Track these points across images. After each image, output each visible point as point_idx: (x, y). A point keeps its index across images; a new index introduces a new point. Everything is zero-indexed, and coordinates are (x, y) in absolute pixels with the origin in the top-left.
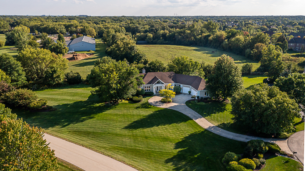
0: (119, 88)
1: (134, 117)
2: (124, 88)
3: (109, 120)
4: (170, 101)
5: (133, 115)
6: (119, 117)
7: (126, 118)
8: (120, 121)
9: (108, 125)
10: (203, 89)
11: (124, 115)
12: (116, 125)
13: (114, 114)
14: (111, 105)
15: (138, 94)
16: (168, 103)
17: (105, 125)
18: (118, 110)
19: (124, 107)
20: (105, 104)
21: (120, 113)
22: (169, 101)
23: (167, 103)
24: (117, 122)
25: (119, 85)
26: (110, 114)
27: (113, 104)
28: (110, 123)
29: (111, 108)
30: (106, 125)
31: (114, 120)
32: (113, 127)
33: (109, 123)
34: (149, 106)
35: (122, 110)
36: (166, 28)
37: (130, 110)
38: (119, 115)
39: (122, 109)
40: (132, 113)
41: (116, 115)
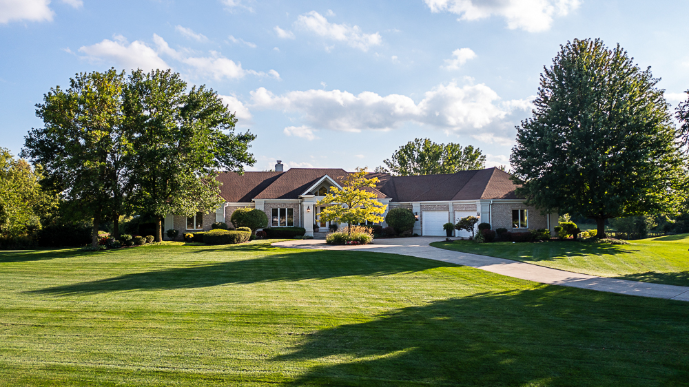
1: (159, 267)
4: (364, 239)
5: (165, 263)
6: (91, 267)
10: (501, 197)
11: (118, 264)
16: (354, 244)
19: (150, 251)
21: (110, 262)
22: (357, 239)
23: (348, 245)
26: (57, 264)
35: (129, 256)
38: (98, 264)
41: (85, 264)
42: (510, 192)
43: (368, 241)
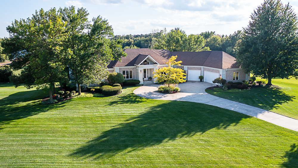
0: (70, 57)
1: (109, 122)
2: (83, 58)
3: (43, 132)
4: (177, 90)
5: (107, 117)
6: (72, 123)
7: (88, 126)
8: (73, 134)
9: (38, 146)
10: (230, 67)
11: (84, 119)
12: (62, 143)
13: (58, 119)
14: (56, 102)
15: (112, 80)
16: (173, 93)
17: (26, 148)
18: (71, 109)
19: (84, 104)
20: (42, 101)
21: (75, 116)
22: (174, 90)
23: (171, 93)
24: (63, 136)
25: (70, 51)
26: (49, 119)
27: (59, 100)
28: (44, 140)
29: (51, 108)
30: (29, 145)
31: (58, 132)
32: (49, 150)
33: (39, 140)
34: (137, 100)
35: (79, 110)
36: (130, 37)
37: (99, 108)
38: (72, 119)
39: (81, 107)
40: (103, 114)
41: (65, 120)
42: (232, 64)
43: (179, 90)
